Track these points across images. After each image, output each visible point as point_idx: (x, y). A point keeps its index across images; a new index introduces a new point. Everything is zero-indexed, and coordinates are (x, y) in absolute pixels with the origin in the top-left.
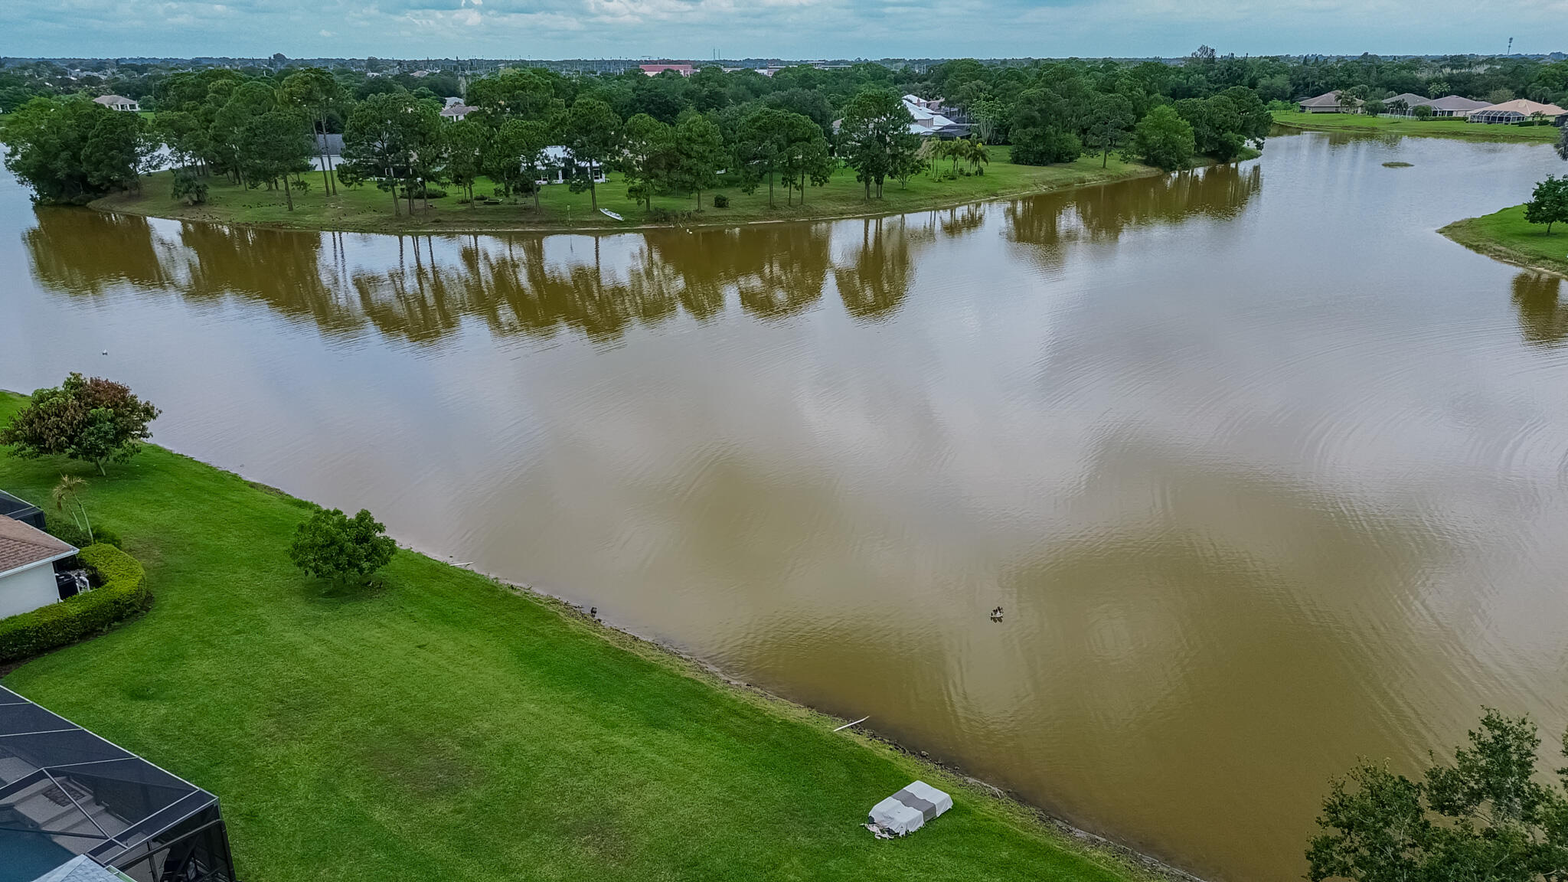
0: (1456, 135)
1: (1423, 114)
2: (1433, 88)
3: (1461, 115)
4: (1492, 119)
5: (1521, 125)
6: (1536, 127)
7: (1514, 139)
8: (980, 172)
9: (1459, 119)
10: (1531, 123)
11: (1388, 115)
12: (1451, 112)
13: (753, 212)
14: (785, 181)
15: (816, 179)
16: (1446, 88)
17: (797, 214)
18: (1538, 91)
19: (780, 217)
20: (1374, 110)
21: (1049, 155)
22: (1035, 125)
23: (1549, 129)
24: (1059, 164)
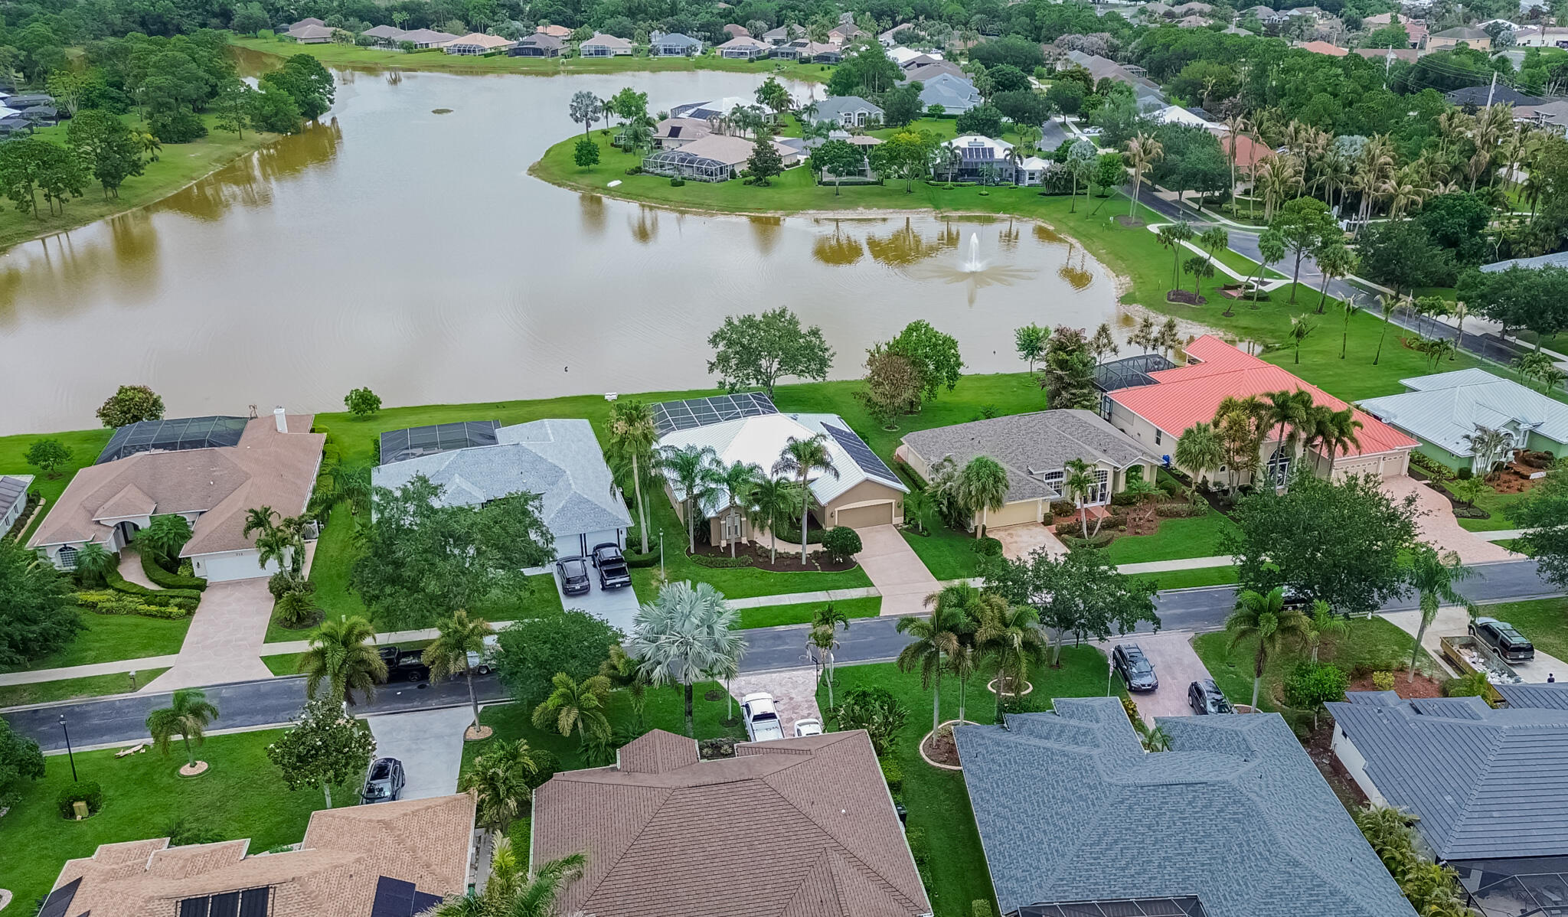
0: (443, 67)
1: (409, 47)
2: (397, 17)
3: (435, 46)
4: (463, 51)
5: (486, 56)
6: (497, 58)
7: (484, 72)
8: (159, 159)
9: (435, 50)
10: (492, 54)
11: (377, 48)
12: (427, 45)
13: (29, 227)
14: (48, 197)
15: (76, 191)
16: (405, 16)
17: (69, 223)
18: (477, 19)
19: (57, 228)
20: (364, 43)
21: (190, 134)
22: (170, 109)
23: (507, 59)
24: (198, 140)
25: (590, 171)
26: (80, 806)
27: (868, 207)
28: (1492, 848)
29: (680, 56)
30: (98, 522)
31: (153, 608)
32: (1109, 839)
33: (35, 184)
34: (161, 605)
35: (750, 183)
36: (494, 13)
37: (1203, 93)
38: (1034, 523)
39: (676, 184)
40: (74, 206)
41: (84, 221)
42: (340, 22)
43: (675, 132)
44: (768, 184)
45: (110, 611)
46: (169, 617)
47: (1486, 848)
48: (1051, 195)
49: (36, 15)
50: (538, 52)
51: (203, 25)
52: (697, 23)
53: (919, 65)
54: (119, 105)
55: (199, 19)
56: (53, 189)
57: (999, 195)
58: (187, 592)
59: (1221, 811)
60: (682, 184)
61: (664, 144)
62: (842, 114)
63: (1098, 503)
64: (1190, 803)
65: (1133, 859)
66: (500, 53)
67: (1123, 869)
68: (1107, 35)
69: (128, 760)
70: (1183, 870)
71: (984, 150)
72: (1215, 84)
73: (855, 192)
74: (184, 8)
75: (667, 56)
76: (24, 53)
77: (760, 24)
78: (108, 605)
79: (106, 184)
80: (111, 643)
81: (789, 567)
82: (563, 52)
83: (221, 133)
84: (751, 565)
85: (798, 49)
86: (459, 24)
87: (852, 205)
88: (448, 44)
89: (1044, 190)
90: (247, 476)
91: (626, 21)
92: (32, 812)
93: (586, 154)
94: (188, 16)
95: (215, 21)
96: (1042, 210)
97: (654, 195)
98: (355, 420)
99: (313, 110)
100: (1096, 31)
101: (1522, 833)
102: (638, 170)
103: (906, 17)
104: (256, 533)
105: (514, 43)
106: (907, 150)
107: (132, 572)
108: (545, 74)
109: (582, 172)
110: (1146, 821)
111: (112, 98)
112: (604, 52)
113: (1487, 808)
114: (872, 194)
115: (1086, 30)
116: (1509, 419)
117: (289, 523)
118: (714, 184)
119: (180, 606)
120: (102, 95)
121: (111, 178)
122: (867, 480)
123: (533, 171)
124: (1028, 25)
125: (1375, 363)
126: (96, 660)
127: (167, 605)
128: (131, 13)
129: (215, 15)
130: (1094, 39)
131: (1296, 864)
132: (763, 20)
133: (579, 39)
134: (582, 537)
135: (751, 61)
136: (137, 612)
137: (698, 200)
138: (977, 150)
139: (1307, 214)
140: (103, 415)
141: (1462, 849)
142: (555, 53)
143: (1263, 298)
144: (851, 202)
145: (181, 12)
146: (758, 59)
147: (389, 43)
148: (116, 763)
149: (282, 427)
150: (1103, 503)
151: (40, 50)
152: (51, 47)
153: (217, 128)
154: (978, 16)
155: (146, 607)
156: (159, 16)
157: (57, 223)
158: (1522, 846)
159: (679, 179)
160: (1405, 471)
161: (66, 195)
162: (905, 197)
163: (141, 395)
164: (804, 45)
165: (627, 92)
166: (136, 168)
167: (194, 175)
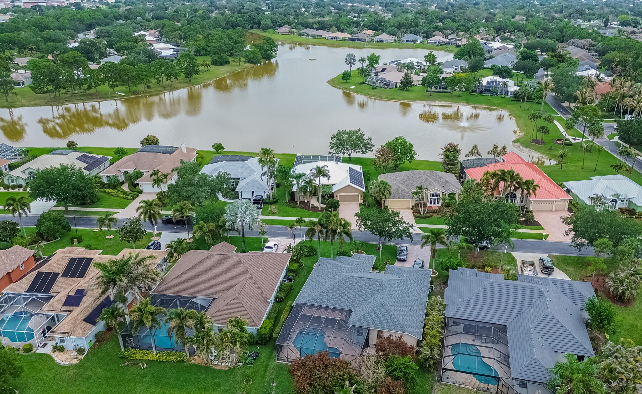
0: (324, 44)
1: (314, 37)
2: (315, 26)
3: (324, 37)
4: (333, 39)
5: (340, 41)
6: (343, 42)
7: (339, 46)
8: (208, 70)
9: (324, 38)
10: (342, 40)
11: (304, 37)
12: (321, 36)
13: (160, 89)
14: (167, 80)
15: (176, 78)
16: (318, 25)
17: (172, 88)
18: (343, 27)
19: (168, 90)
20: (300, 35)
21: (223, 63)
22: (218, 54)
23: (347, 42)
24: (226, 65)
25: (347, 82)
26: (75, 240)
27: (440, 101)
28: (465, 316)
29: (411, 43)
30: (119, 170)
31: (124, 196)
32: (334, 290)
33: (163, 75)
34: (127, 195)
35: (401, 89)
36: (350, 25)
37: (613, 65)
38: (408, 208)
39: (374, 88)
40: (175, 83)
41: (177, 89)
42: (295, 27)
43: (383, 70)
44: (407, 90)
45: (113, 195)
46: (128, 199)
47: (463, 316)
48: (517, 101)
49: (197, 21)
50: (359, 40)
51: (252, 28)
52: (422, 31)
53: (500, 49)
54: (207, 53)
55: (251, 25)
56: (168, 78)
57: (495, 100)
58: (135, 193)
59: (375, 288)
60: (376, 88)
61: (379, 74)
62: (454, 66)
63: (436, 205)
64: (366, 284)
65: (339, 296)
66: (345, 40)
67: (334, 299)
68: (589, 40)
69: (95, 232)
70: (353, 302)
71: (496, 82)
72: (619, 61)
73: (438, 95)
74: (246, 21)
75: (407, 43)
76: (184, 34)
77: (449, 32)
78: (113, 193)
79: (186, 77)
80: (109, 203)
81: (315, 210)
82: (368, 40)
83: (233, 63)
84: (303, 208)
85: (458, 42)
86: (334, 28)
87: (434, 100)
88: (328, 36)
89: (514, 99)
90: (164, 162)
91: (395, 29)
92: (65, 241)
93: (346, 76)
94: (247, 24)
95: (255, 26)
96: (509, 106)
97: (364, 92)
98: (215, 153)
99: (268, 57)
100: (586, 38)
101: (478, 313)
102: (363, 83)
103: (510, 30)
104: (154, 177)
105: (351, 36)
106: (458, 80)
107: (125, 188)
108: (360, 48)
109: (344, 83)
110: (348, 287)
111: (206, 50)
112: (382, 41)
113: (470, 304)
114: (444, 96)
115: (581, 37)
116: (615, 193)
117: (163, 175)
118: (387, 90)
119: (131, 196)
120: (203, 49)
121: (189, 75)
122: (349, 185)
123: (329, 82)
124: (560, 35)
125: (594, 172)
126: (103, 208)
127: (128, 196)
128: (229, 22)
129: (256, 24)
130: (585, 42)
131: (385, 305)
132: (450, 30)
133: (375, 35)
134: (253, 192)
135: (438, 46)
136: (120, 197)
137: (378, 95)
138: (493, 82)
139: (586, 111)
140: (142, 143)
141: (454, 314)
142: (365, 40)
143: (571, 144)
144: (434, 99)
145: (245, 22)
146: (441, 45)
147: (308, 35)
148: (92, 233)
149: (184, 151)
150: (438, 205)
151: (188, 33)
152: (192, 32)
153: (232, 61)
154: (540, 31)
155: (122, 195)
156: (238, 23)
157: (170, 88)
158: (476, 317)
159: (375, 87)
160: (566, 208)
161: (173, 79)
162: (458, 98)
163: (153, 138)
164: (460, 40)
165: (373, 55)
166: (197, 72)
167: (218, 76)
